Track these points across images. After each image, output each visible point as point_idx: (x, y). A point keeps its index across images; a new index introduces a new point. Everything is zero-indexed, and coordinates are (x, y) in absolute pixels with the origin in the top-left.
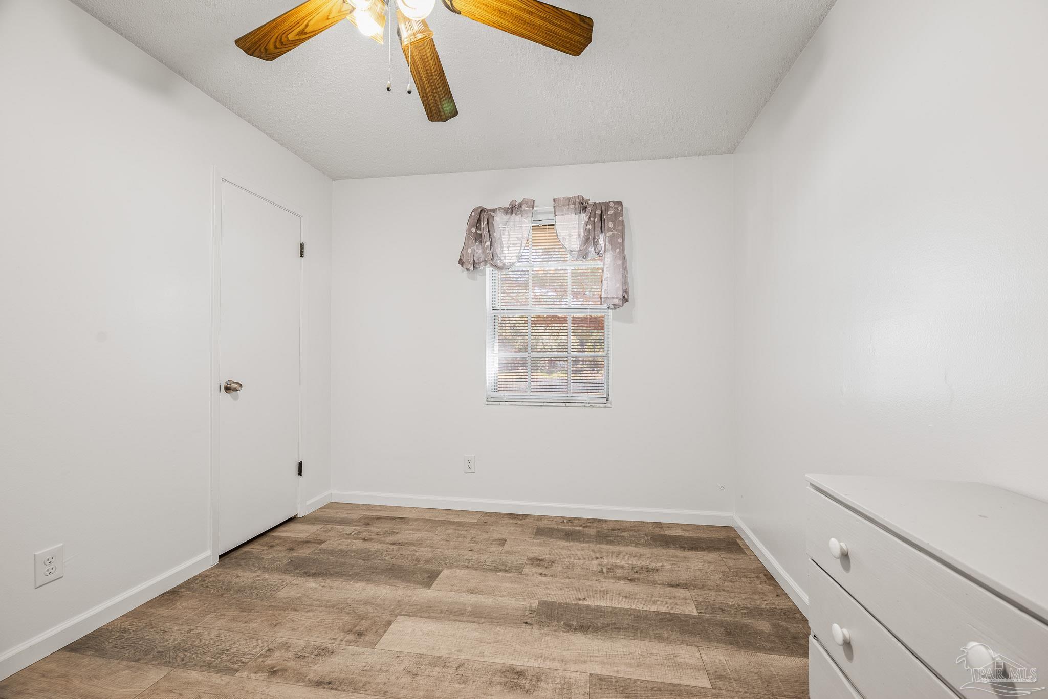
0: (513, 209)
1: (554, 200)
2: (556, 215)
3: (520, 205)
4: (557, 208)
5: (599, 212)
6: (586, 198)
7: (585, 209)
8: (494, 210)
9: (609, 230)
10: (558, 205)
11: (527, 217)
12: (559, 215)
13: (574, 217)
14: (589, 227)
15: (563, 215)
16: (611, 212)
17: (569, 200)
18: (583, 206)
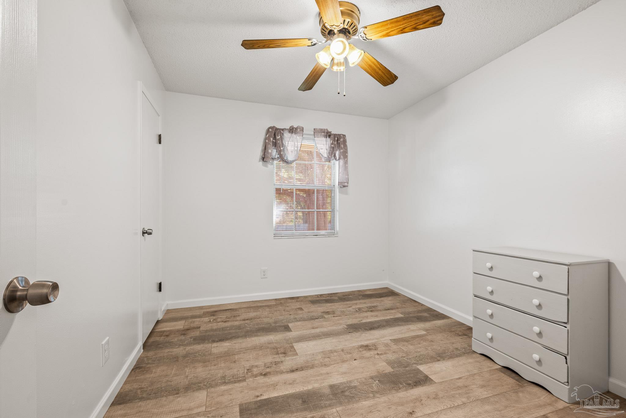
0: (292, 130)
1: (314, 129)
2: (315, 137)
3: (296, 129)
4: (315, 133)
5: (336, 139)
6: (330, 130)
7: (330, 136)
8: (283, 130)
9: (342, 149)
10: (317, 132)
11: (300, 136)
12: (316, 137)
13: (324, 139)
14: (332, 146)
15: (318, 137)
16: (342, 140)
17: (321, 130)
18: (328, 135)
